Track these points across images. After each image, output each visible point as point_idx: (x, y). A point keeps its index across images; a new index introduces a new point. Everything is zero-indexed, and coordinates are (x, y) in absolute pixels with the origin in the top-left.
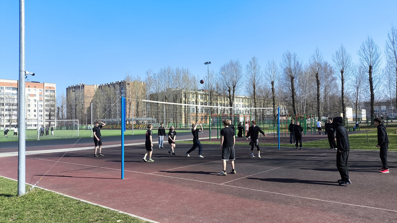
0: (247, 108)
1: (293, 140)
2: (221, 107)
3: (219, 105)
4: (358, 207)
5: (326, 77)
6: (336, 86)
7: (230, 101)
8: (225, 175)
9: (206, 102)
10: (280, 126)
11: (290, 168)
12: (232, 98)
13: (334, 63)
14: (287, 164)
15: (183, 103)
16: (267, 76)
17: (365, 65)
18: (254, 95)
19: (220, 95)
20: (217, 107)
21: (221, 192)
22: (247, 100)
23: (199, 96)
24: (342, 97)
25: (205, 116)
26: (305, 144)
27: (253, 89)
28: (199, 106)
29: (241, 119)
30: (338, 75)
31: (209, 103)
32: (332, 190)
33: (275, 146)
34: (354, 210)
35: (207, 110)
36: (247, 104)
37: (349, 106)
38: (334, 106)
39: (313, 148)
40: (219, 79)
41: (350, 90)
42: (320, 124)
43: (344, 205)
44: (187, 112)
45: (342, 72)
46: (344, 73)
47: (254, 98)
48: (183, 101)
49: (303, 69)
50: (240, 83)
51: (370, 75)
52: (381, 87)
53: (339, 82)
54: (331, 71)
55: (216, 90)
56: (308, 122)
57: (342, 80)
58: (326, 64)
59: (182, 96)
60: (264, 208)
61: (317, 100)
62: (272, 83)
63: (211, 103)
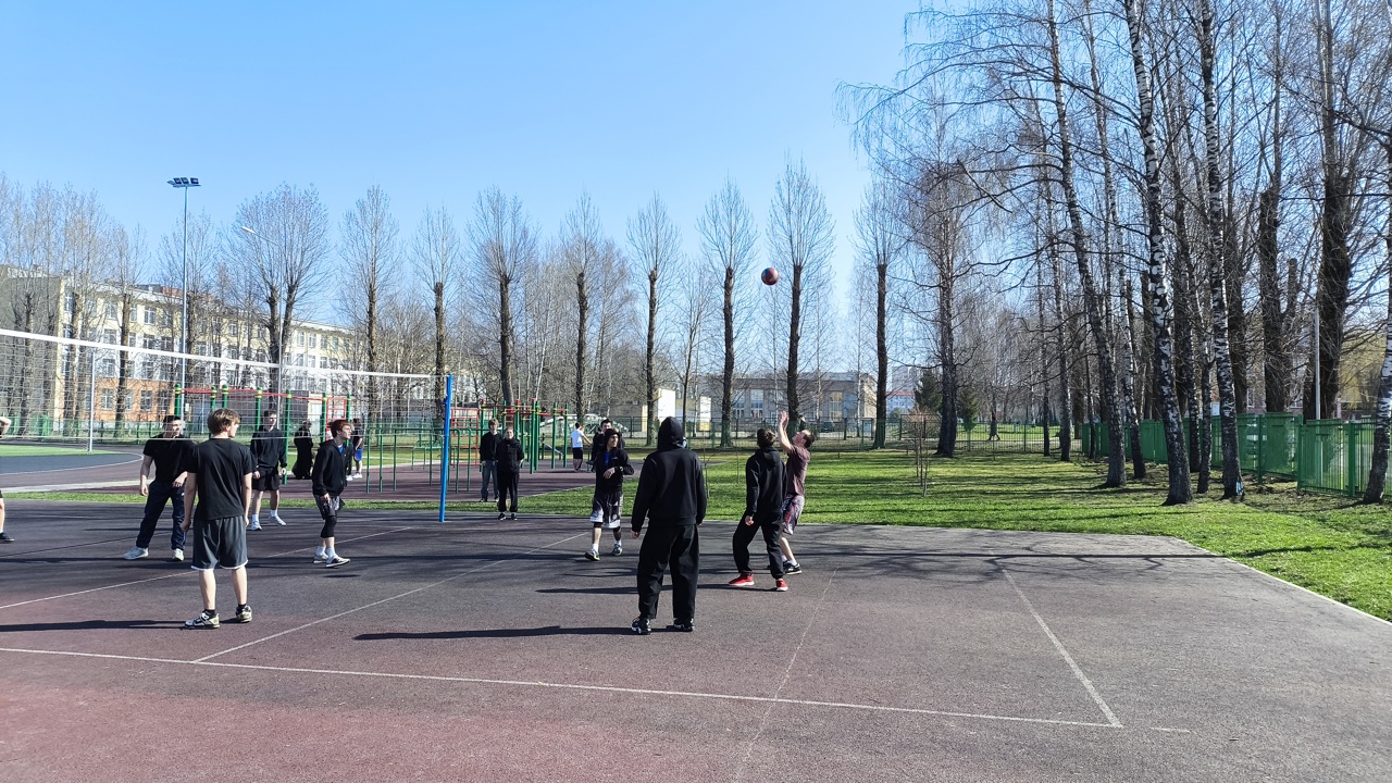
0: (340, 370)
1: (491, 489)
2: (236, 361)
3: (225, 353)
4: (659, 695)
5: (609, 290)
6: (633, 320)
7: (274, 341)
8: (211, 627)
9: (168, 338)
10: (454, 441)
11: (469, 583)
12: (280, 329)
13: (630, 247)
14: (461, 570)
15: (60, 333)
16: (421, 264)
17: (716, 266)
18: (371, 324)
19: (231, 313)
20: (217, 359)
21: (196, 691)
22: (341, 341)
23: (140, 311)
24: (649, 356)
25: (159, 394)
26: (529, 503)
27: (367, 303)
28: (137, 353)
29: (314, 412)
30: (640, 286)
31: (181, 340)
32: (588, 649)
33: (429, 508)
34: (647, 706)
35: (170, 369)
36: (341, 357)
37: (666, 383)
38: (626, 381)
39: (553, 514)
40: (229, 251)
41: (671, 336)
42: (581, 437)
43: (618, 694)
44: (76, 372)
45: (653, 279)
46: (657, 282)
47: (369, 337)
48: (60, 326)
49: (541, 255)
50: (317, 278)
51: (727, 295)
52: (752, 334)
53: (642, 307)
54: (622, 273)
55: (214, 292)
56: (545, 429)
57: (652, 303)
58: (609, 246)
59: (57, 302)
61: (576, 361)
62: (438, 290)
63: (189, 344)
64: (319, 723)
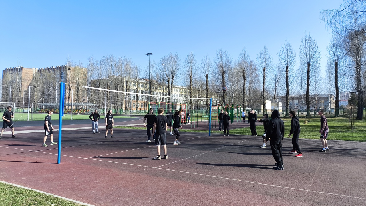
0: (184, 98)
1: (221, 127)
2: (160, 96)
3: (158, 94)
4: (272, 186)
5: (251, 74)
6: (259, 82)
7: (169, 91)
8: (159, 159)
9: (146, 91)
10: (212, 115)
11: (218, 152)
12: (170, 88)
13: (258, 62)
14: (216, 148)
15: (124, 90)
16: (203, 70)
17: (283, 65)
18: (191, 85)
19: (159, 84)
20: (156, 96)
21: (156, 175)
22: (184, 90)
23: (140, 85)
24: (263, 91)
25: (145, 104)
26: (232, 131)
27: (190, 81)
28: (140, 95)
29: (178, 108)
30: (260, 72)
31: (149, 91)
32: (251, 172)
33: (206, 132)
34: (269, 189)
35: (147, 98)
36: (184, 94)
37: (268, 99)
38: (257, 98)
39: (238, 134)
40: (159, 70)
41: (270, 85)
42: (245, 114)
43: (261, 185)
44: (127, 99)
45: (264, 70)
46: (265, 71)
47: (190, 89)
48: (124, 89)
49: (233, 65)
50: (178, 75)
51: (287, 74)
52: (295, 84)
53: (261, 78)
54: (255, 69)
55: (156, 79)
56: (235, 112)
57: (264, 77)
58: (251, 62)
59: (123, 83)
60: (194, 188)
61: (243, 93)
62: (207, 76)
63: (151, 92)
64: (185, 185)
